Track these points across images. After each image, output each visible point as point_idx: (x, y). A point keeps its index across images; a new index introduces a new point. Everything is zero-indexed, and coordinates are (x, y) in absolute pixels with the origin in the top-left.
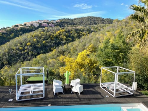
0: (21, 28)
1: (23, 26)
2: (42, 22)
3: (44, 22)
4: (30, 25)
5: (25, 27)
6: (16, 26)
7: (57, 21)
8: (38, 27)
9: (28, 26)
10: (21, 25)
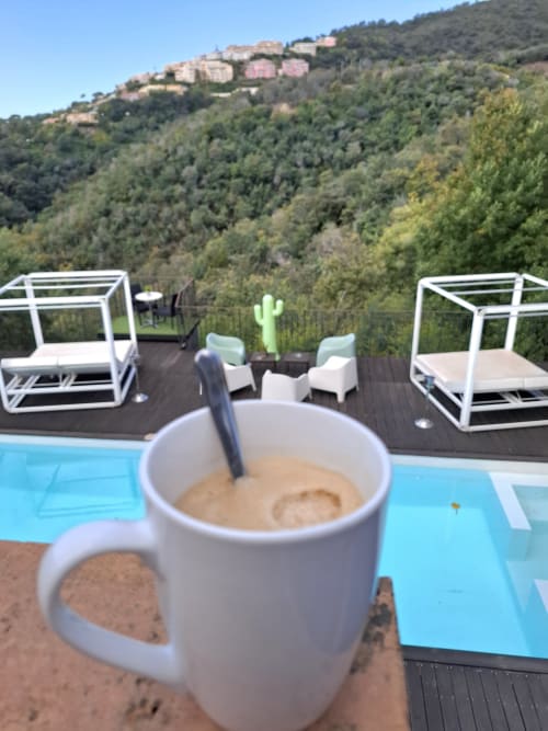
0: (152, 93)
1: (161, 82)
2: (246, 56)
3: (256, 57)
4: (190, 78)
5: (171, 88)
6: (134, 86)
7: (320, 43)
8: (228, 83)
9: (183, 83)
10: (153, 81)
